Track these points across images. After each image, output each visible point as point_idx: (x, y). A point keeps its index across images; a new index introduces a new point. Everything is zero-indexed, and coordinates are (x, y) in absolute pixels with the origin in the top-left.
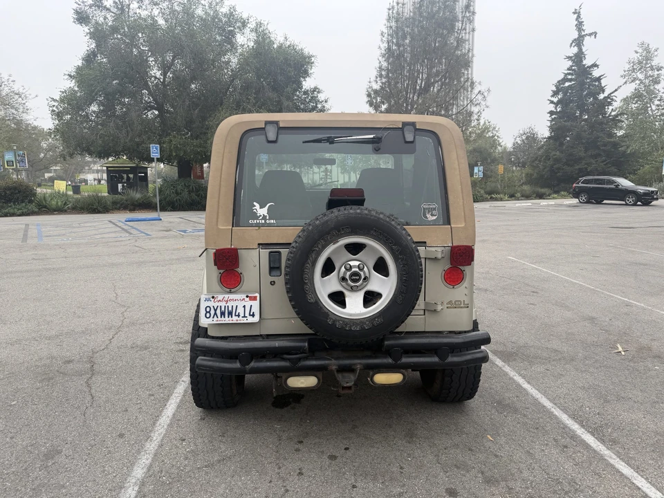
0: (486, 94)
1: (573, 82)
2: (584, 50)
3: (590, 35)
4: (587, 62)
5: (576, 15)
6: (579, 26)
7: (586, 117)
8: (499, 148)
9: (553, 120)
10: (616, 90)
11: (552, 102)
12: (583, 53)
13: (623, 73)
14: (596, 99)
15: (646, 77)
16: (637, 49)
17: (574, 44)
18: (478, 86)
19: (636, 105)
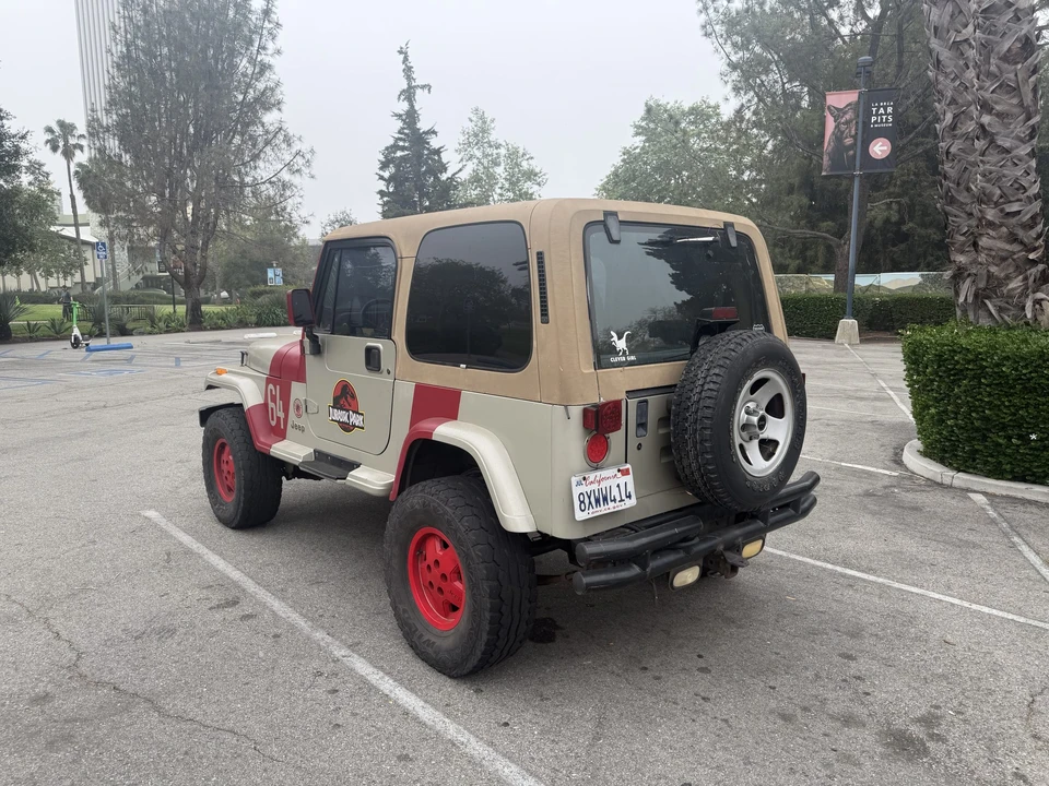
0: (308, 156)
1: (406, 152)
2: (417, 108)
3: (423, 87)
4: (423, 126)
5: (402, 56)
6: (408, 71)
7: (427, 203)
8: (295, 240)
9: (385, 204)
10: (461, 170)
11: (382, 178)
12: (415, 112)
13: (457, 147)
14: (437, 178)
15: (486, 156)
16: (471, 116)
17: (402, 97)
18: (298, 142)
19: (476, 192)
